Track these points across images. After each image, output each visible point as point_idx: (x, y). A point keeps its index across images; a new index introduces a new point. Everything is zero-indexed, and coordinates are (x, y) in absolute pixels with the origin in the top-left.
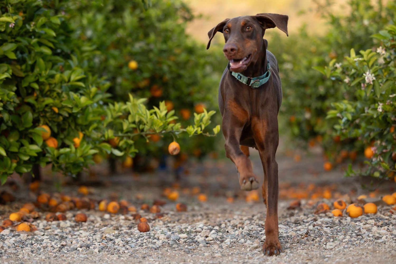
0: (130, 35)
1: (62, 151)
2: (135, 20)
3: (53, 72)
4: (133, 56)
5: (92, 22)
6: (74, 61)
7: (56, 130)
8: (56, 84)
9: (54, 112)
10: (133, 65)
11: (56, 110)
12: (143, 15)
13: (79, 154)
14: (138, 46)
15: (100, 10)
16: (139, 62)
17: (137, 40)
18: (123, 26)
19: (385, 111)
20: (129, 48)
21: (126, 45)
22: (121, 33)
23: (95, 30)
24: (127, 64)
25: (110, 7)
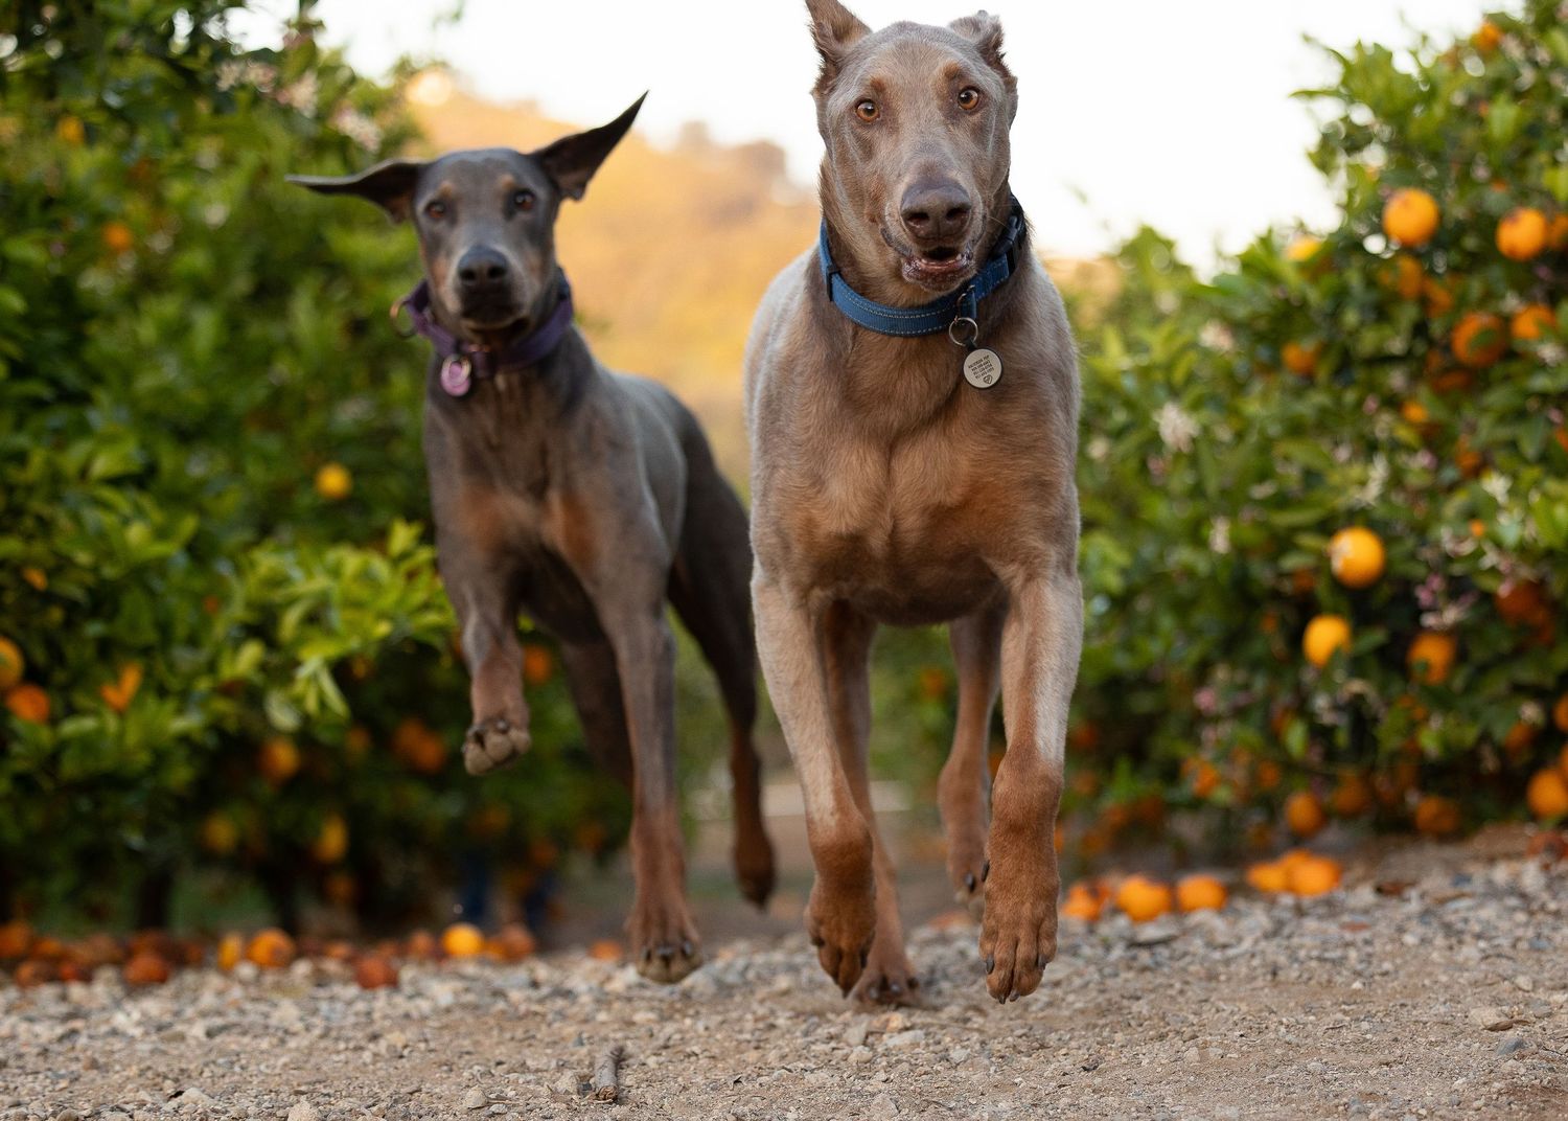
0: (318, 375)
1: (70, 728)
2: (334, 323)
3: (21, 441)
4: (330, 448)
5: (177, 333)
6: (103, 413)
7: (40, 655)
8: (30, 489)
9: (31, 591)
10: (333, 480)
11: (37, 579)
12: (363, 309)
13: (133, 737)
14: (351, 413)
15: (202, 291)
16: (356, 472)
17: (345, 390)
18: (292, 345)
19: (1240, 550)
20: (315, 420)
21: (304, 407)
22: (284, 369)
23: (188, 362)
24: (310, 479)
25: (241, 284)
